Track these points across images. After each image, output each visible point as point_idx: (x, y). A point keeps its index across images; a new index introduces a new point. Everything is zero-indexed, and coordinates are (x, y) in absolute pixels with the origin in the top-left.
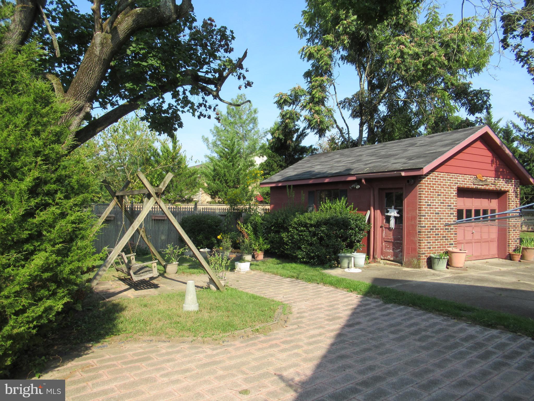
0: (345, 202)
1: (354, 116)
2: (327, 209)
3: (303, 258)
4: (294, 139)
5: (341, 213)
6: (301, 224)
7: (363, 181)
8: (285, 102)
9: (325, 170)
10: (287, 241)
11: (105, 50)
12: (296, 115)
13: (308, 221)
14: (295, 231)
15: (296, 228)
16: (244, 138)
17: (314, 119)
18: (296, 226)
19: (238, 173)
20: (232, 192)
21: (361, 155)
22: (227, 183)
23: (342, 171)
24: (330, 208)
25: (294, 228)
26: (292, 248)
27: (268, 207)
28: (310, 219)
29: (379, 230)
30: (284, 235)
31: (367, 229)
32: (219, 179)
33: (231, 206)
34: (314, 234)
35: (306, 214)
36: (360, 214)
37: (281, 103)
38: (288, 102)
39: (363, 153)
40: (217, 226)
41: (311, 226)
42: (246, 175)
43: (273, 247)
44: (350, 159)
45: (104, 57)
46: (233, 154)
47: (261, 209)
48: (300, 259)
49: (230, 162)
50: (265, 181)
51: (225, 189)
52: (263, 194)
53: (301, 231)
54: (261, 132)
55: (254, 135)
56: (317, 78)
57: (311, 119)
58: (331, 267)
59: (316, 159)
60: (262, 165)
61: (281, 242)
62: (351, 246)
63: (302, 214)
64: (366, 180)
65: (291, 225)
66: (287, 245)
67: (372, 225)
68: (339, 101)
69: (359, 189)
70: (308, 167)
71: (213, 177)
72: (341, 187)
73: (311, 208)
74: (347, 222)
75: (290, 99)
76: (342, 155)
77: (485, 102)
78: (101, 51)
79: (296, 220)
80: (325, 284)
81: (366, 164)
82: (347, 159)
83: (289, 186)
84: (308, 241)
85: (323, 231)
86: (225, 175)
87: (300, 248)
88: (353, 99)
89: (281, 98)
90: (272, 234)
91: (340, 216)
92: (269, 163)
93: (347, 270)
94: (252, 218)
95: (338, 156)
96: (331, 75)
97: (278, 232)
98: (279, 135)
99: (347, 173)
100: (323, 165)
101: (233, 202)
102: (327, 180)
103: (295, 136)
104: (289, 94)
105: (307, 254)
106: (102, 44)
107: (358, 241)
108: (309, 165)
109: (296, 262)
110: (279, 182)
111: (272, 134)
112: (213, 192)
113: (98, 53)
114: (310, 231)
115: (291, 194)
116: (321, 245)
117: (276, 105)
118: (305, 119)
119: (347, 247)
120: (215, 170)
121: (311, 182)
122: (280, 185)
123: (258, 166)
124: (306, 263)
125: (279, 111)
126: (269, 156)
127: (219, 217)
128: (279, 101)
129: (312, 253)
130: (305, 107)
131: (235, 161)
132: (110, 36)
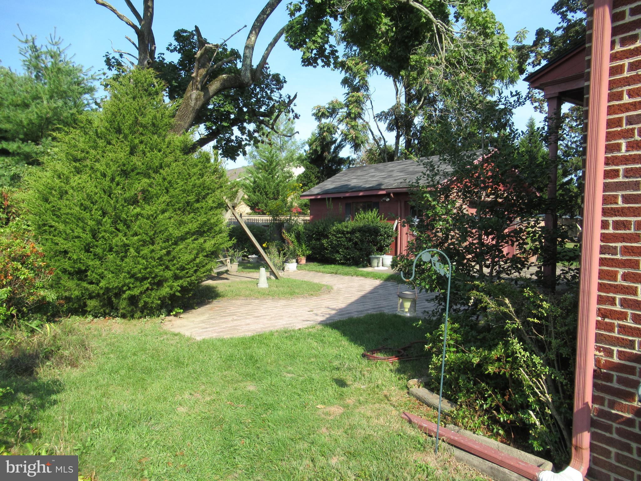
0: (376, 213)
1: (390, 129)
2: (361, 219)
3: (341, 260)
4: (332, 150)
5: (372, 222)
6: (338, 231)
7: (392, 195)
8: (323, 115)
9: (360, 184)
10: (327, 246)
11: (198, 102)
12: (334, 128)
13: (345, 229)
14: (335, 238)
15: (335, 235)
16: (281, 149)
17: (350, 134)
18: (335, 233)
19: (278, 185)
20: (273, 204)
21: (392, 171)
22: (267, 194)
23: (375, 185)
24: (364, 218)
25: (333, 235)
26: (332, 252)
27: (308, 218)
28: (346, 227)
29: (404, 236)
30: (324, 241)
31: (395, 235)
32: (259, 191)
33: (273, 217)
34: (350, 240)
35: (343, 223)
36: (389, 223)
37: (319, 115)
38: (325, 115)
39: (395, 168)
40: (261, 235)
41: (348, 233)
42: (285, 187)
43: (315, 253)
44: (383, 174)
45: (197, 107)
46: (272, 167)
47: (301, 220)
48: (338, 261)
49: (270, 174)
50: (304, 193)
51: (265, 201)
52: (301, 206)
53: (339, 238)
54: (299, 143)
55: (292, 146)
56: (353, 94)
57: (348, 133)
58: (364, 267)
59: (353, 173)
60: (299, 176)
61: (323, 248)
62: (381, 250)
63: (340, 223)
64: (394, 194)
65: (330, 233)
66: (327, 250)
67: (399, 233)
68: (375, 114)
69: (389, 201)
70: (346, 180)
71: (253, 189)
72: (374, 200)
73: (348, 218)
74: (377, 229)
75: (328, 112)
76: (377, 169)
77: (508, 120)
78: (195, 104)
79: (334, 228)
80: (357, 276)
81: (395, 180)
82: (381, 174)
83: (329, 199)
84: (344, 245)
85: (357, 237)
86: (265, 187)
87: (338, 252)
88: (389, 112)
89: (319, 111)
90: (314, 242)
91: (372, 225)
92: (307, 174)
93: (376, 268)
94: (295, 228)
95: (373, 170)
96: (368, 89)
97: (319, 240)
98: (316, 147)
99: (378, 187)
100: (359, 179)
101: (274, 213)
102: (361, 194)
103: (333, 147)
104: (327, 106)
105: (344, 256)
106: (196, 99)
107: (387, 246)
108: (346, 178)
109: (335, 264)
110: (318, 194)
111: (310, 145)
112: (253, 203)
113: (193, 104)
114: (346, 238)
115: (330, 206)
116: (356, 248)
117: (314, 117)
118: (342, 133)
119: (377, 250)
120: (255, 182)
121: (347, 195)
122: (319, 197)
123: (296, 178)
124: (343, 264)
125: (317, 123)
126: (307, 168)
127: (263, 227)
128: (317, 114)
129: (348, 255)
130: (342, 121)
131: (274, 173)
132: (202, 93)
